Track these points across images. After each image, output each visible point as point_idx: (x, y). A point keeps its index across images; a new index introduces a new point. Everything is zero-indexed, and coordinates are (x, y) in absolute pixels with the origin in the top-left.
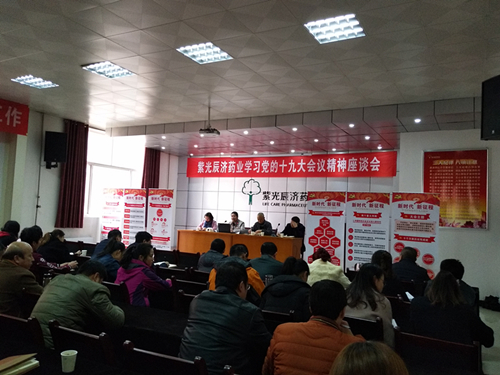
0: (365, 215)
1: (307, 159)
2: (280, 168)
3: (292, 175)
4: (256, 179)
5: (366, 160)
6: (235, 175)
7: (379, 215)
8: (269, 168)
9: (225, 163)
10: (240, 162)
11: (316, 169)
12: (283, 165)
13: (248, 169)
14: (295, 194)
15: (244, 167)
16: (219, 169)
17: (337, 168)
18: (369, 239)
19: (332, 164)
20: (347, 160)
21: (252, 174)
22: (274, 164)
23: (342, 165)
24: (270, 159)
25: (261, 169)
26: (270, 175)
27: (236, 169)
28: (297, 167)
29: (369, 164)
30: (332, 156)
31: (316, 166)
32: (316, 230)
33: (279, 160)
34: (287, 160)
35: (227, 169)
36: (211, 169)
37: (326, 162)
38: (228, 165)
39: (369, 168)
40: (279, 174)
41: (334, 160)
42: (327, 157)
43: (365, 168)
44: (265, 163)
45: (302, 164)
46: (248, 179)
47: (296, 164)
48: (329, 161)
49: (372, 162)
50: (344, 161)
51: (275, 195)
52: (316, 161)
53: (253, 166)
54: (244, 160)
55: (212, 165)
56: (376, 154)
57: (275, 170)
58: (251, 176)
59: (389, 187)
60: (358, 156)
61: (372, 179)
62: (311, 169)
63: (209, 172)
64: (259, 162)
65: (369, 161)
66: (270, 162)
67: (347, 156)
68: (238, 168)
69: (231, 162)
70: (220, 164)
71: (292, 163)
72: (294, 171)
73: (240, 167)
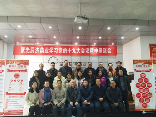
1: (81, 47)
2: (68, 52)
3: (73, 55)
4: (56, 56)
5: (105, 49)
6: (44, 54)
8: (62, 51)
9: (38, 48)
10: (47, 48)
12: (70, 50)
13: (51, 52)
15: (49, 51)
16: (35, 51)
17: (94, 52)
19: (92, 50)
20: (98, 48)
22: (65, 50)
23: (96, 50)
25: (59, 51)
26: (63, 54)
28: (77, 51)
29: (107, 51)
30: (92, 47)
31: (85, 51)
32: (139, 80)
33: (68, 47)
35: (39, 51)
36: (30, 51)
37: (89, 49)
39: (107, 52)
40: (68, 54)
42: (89, 47)
43: (106, 52)
44: (60, 49)
46: (51, 56)
48: (90, 49)
49: (108, 50)
52: (85, 49)
53: (54, 50)
54: (49, 47)
55: (30, 49)
56: (109, 47)
57: (66, 52)
58: (53, 55)
59: (115, 60)
60: (102, 47)
61: (108, 56)
62: (83, 52)
63: (28, 52)
64: (57, 48)
65: (107, 49)
66: (63, 49)
67: (98, 47)
68: (46, 51)
69: (41, 48)
70: (35, 49)
71: (74, 49)
72: (75, 53)
73: (47, 50)
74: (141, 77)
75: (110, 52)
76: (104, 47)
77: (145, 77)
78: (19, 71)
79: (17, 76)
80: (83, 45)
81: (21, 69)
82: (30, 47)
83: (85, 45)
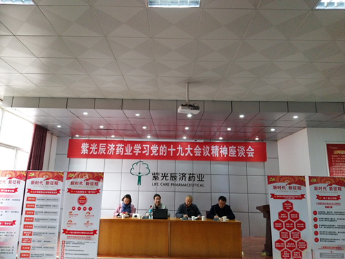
1: (194, 145)
2: (169, 152)
3: (180, 158)
4: (145, 161)
5: (243, 148)
6: (124, 157)
7: (338, 198)
8: (158, 151)
9: (113, 145)
10: (129, 145)
11: (202, 154)
12: (172, 150)
13: (137, 152)
14: (184, 175)
15: (133, 150)
16: (106, 151)
17: (220, 154)
18: (332, 220)
19: (216, 150)
20: (228, 147)
21: (141, 156)
22: (163, 148)
23: (224, 151)
24: (159, 144)
25: (151, 152)
26: (159, 157)
27: (125, 151)
28: (185, 152)
29: (246, 152)
30: (215, 144)
31: (202, 151)
32: (280, 214)
33: (168, 145)
34: (176, 145)
35: (115, 151)
36: (97, 150)
37: (210, 148)
38: (116, 147)
39: (246, 154)
40: (168, 157)
41: (217, 147)
42: (210, 144)
43: (243, 154)
44: (154, 148)
45: (189, 149)
46: (137, 161)
47: (184, 149)
48: (213, 147)
49: (248, 150)
50: (225, 148)
51: (165, 176)
52: (202, 148)
53: (142, 149)
54: (133, 143)
55: (98, 146)
56: (250, 144)
57: (164, 153)
58: (140, 159)
59: (263, 170)
60: (236, 145)
61: (248, 163)
62: (198, 154)
63: (94, 153)
64: (148, 146)
65: (246, 149)
66: (159, 146)
67: (227, 144)
68: (127, 151)
69: (118, 145)
70: (107, 146)
71: (180, 148)
72: (182, 155)
73: (129, 150)
75: (251, 155)
76: (241, 144)
78: (87, 192)
79: (82, 200)
80: (198, 141)
81: (89, 188)
82: (98, 142)
83: (202, 141)
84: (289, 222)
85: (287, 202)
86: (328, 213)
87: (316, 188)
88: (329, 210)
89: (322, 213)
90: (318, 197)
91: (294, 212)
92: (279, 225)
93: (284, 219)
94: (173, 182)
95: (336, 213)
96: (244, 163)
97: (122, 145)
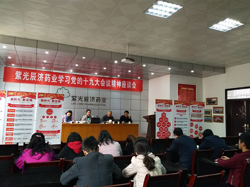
0: (181, 111)
1: (100, 79)
2: (84, 83)
3: (91, 87)
4: (66, 88)
5: (130, 83)
6: (51, 84)
7: (185, 111)
8: (76, 81)
9: (42, 75)
10: (54, 76)
11: (105, 85)
12: (86, 81)
13: (61, 81)
14: (93, 98)
15: (58, 79)
16: (37, 78)
17: (116, 86)
19: (114, 83)
21: (64, 84)
22: (80, 79)
23: (119, 84)
24: (77, 76)
25: (71, 81)
27: (51, 80)
28: (95, 83)
29: (131, 85)
30: (114, 79)
31: (106, 83)
32: (160, 119)
33: (83, 77)
34: (88, 78)
35: (44, 79)
36: (29, 77)
37: (111, 82)
39: (132, 87)
40: (83, 86)
42: (111, 79)
43: (130, 87)
44: (74, 79)
45: (97, 81)
46: (61, 87)
47: (94, 81)
48: (112, 81)
50: (120, 82)
52: (106, 81)
53: (65, 79)
54: (58, 74)
55: (30, 74)
56: (134, 81)
57: (80, 83)
58: (63, 86)
60: (126, 80)
61: (132, 92)
62: (103, 85)
63: (26, 79)
64: (69, 77)
65: (132, 83)
66: (77, 78)
67: (121, 80)
68: (53, 79)
69: (47, 75)
71: (91, 80)
72: (93, 85)
74: (162, 116)
75: (134, 87)
76: (129, 80)
77: (165, 116)
78: (53, 106)
80: (105, 76)
81: (54, 104)
84: (164, 123)
85: (164, 113)
86: (181, 119)
87: (177, 106)
88: (181, 117)
89: (178, 118)
90: (178, 111)
91: (167, 118)
92: (159, 125)
93: (161, 122)
94: (86, 102)
95: (184, 118)
96: (130, 92)
97: (49, 75)
